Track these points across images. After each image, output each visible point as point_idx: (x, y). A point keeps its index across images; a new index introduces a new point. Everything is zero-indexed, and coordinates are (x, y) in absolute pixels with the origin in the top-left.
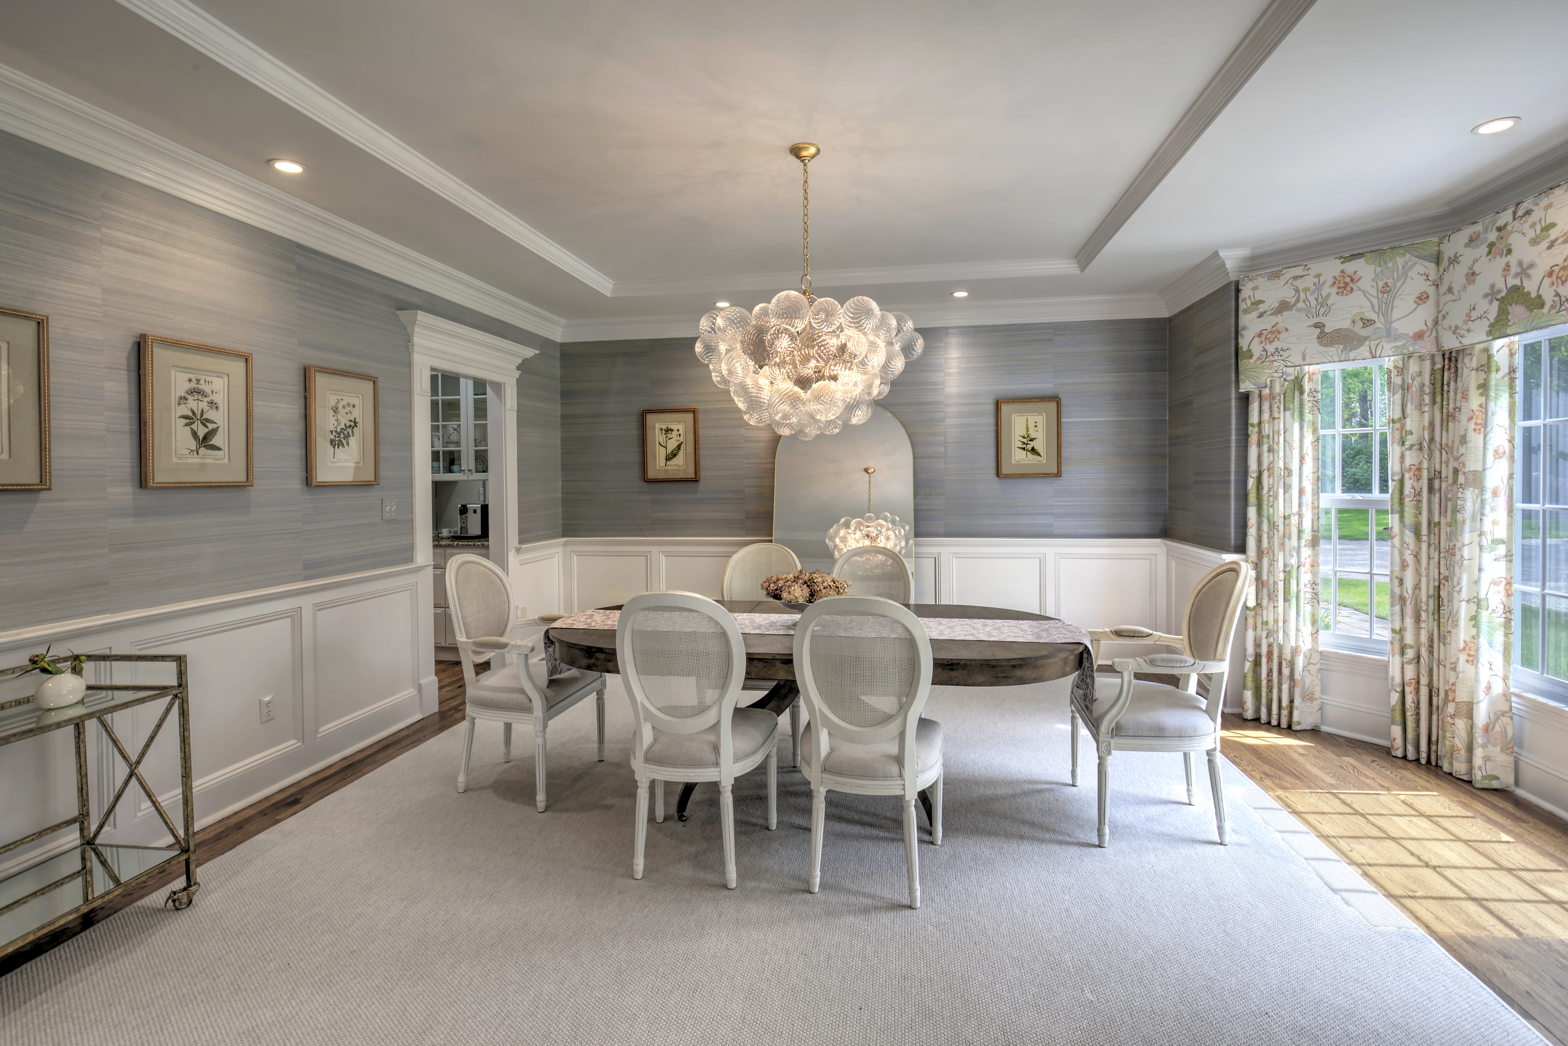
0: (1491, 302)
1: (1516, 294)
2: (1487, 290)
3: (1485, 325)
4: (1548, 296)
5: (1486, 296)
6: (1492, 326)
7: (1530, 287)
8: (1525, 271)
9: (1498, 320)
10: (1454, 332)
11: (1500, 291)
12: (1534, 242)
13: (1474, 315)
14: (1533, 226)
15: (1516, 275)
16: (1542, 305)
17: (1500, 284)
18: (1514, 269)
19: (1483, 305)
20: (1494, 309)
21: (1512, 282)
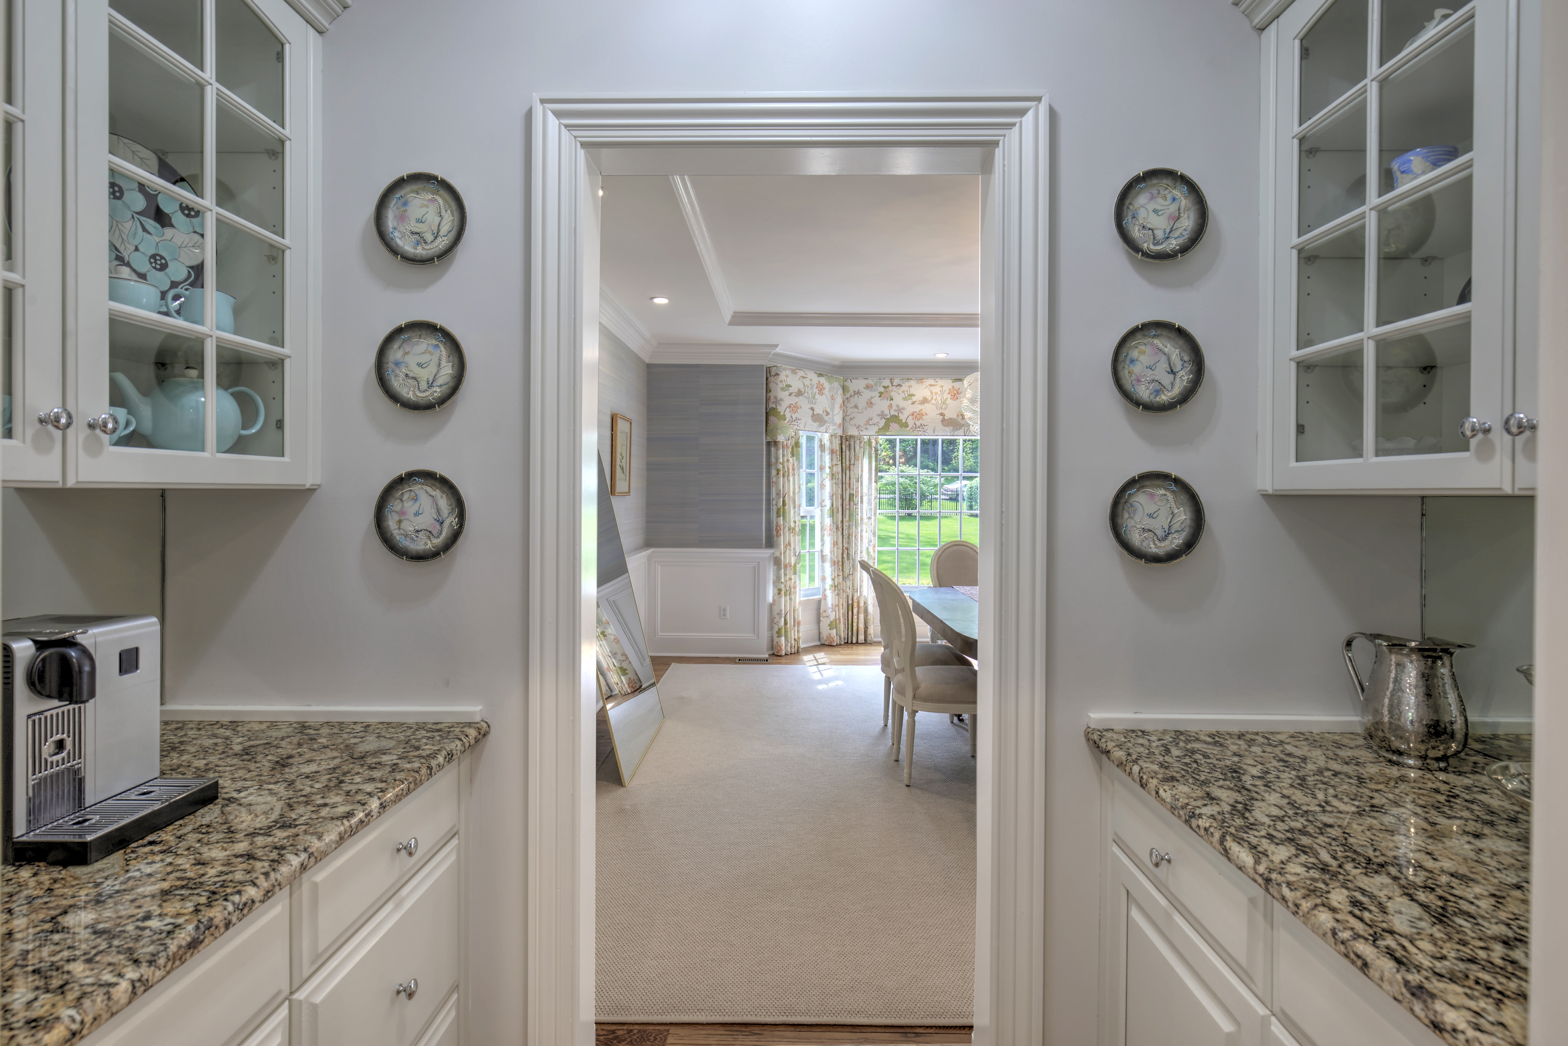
0: (881, 419)
1: (895, 419)
2: (879, 413)
3: (876, 428)
4: (911, 422)
5: (878, 415)
6: (880, 429)
7: (903, 417)
8: (900, 410)
9: (883, 428)
10: (857, 428)
11: (886, 415)
12: (905, 399)
13: (871, 422)
14: (903, 392)
15: (896, 410)
16: (907, 426)
17: (887, 412)
18: (894, 407)
19: (876, 419)
20: (882, 423)
21: (893, 413)
